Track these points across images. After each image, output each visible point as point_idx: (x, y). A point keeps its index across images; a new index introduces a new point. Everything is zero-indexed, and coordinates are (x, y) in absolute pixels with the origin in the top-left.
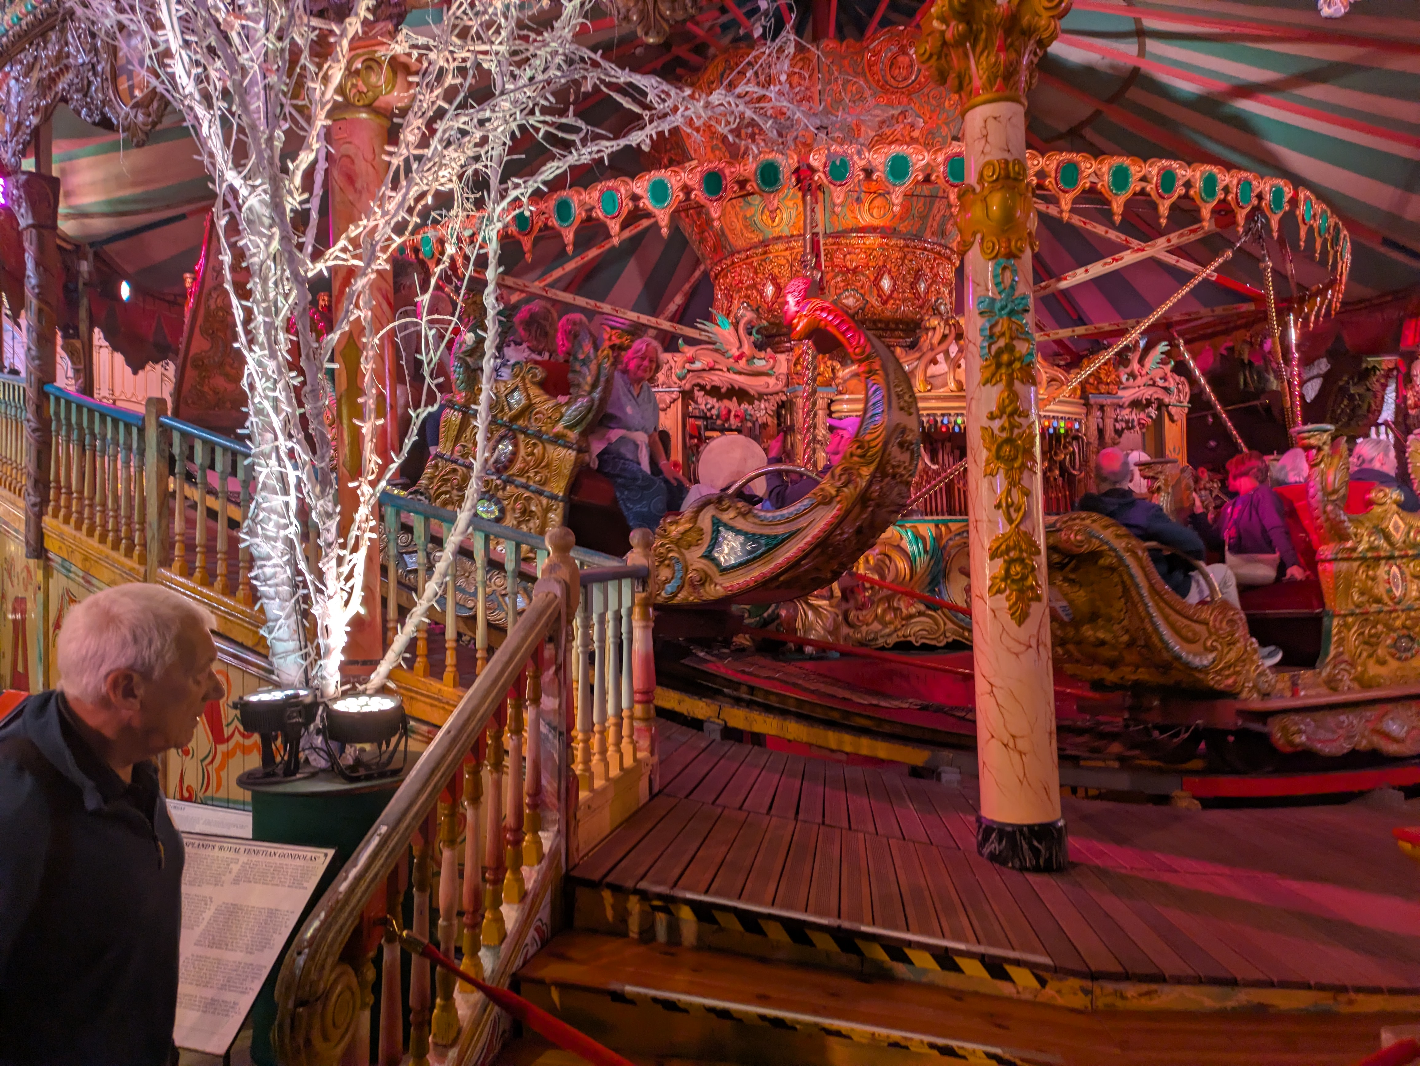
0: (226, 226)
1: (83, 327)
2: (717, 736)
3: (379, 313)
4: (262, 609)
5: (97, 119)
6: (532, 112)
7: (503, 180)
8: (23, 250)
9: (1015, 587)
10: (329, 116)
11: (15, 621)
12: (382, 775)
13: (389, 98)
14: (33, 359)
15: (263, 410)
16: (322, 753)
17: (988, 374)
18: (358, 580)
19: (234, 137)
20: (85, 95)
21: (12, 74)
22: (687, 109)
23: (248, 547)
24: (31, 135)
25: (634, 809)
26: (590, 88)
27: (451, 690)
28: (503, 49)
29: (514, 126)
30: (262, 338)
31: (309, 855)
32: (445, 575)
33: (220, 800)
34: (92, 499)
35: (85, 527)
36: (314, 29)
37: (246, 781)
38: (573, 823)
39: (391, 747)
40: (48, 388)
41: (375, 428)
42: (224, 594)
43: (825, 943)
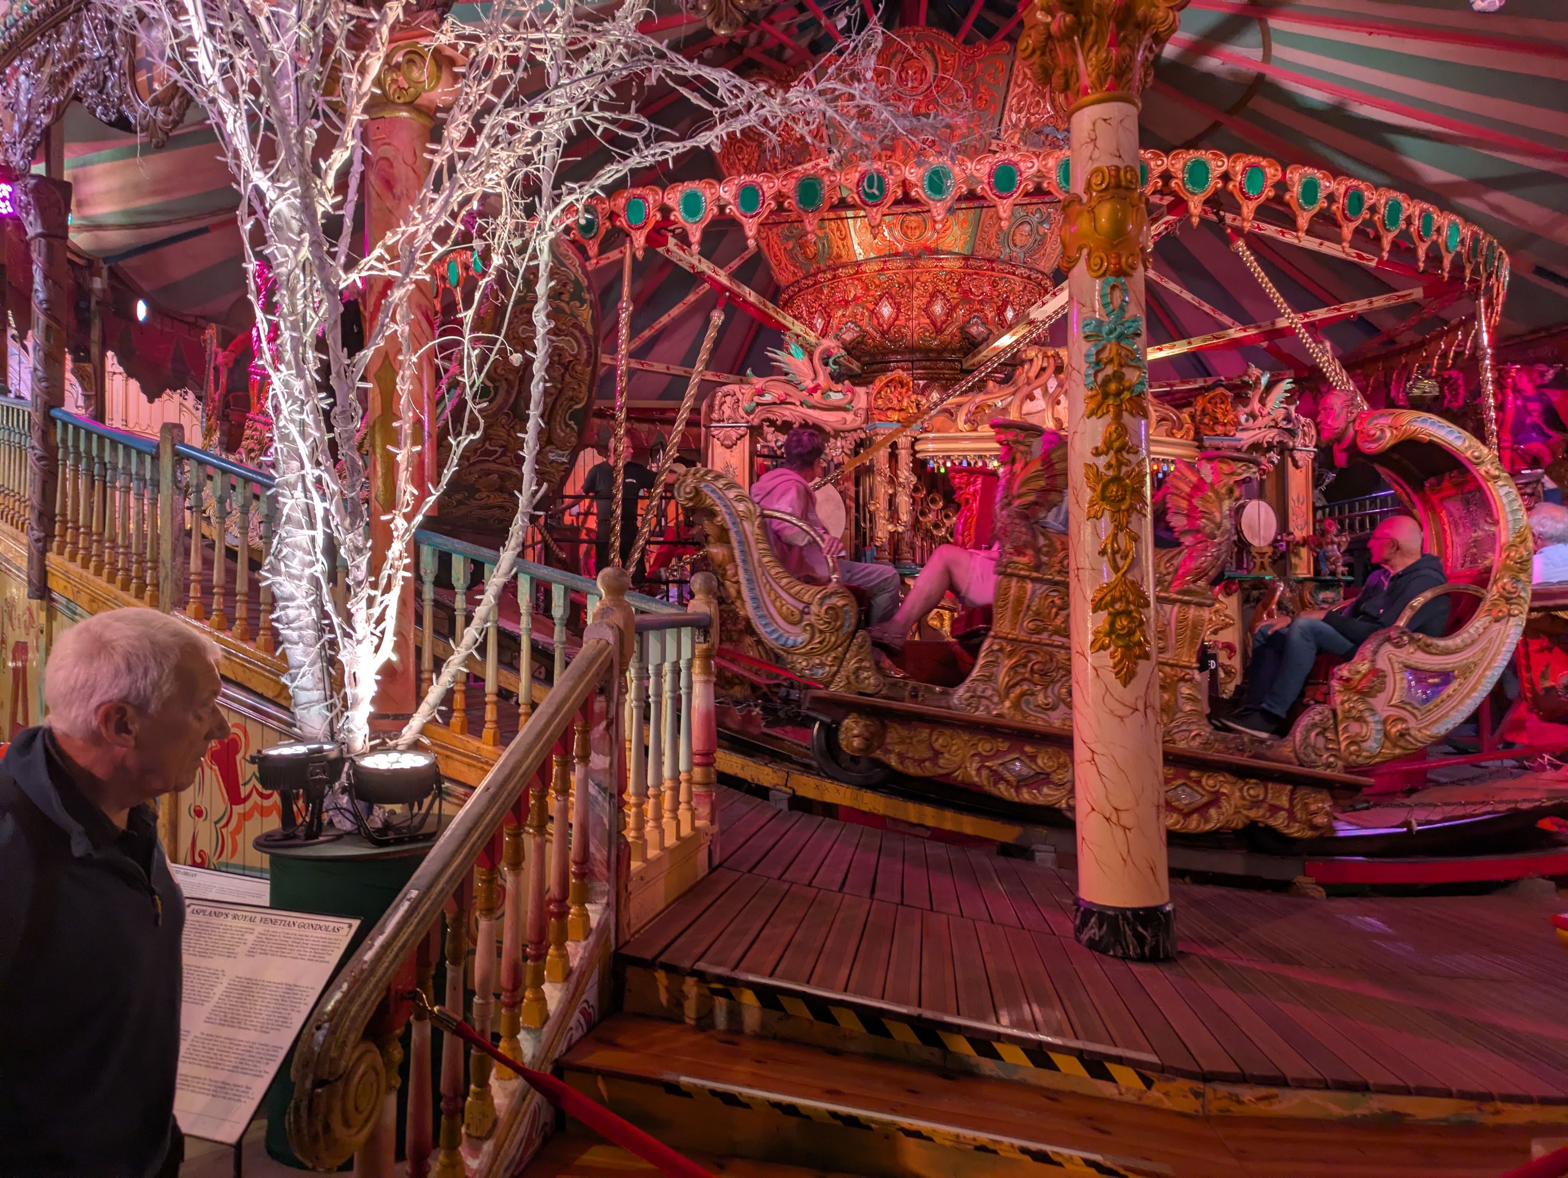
0: (251, 232)
1: (95, 350)
2: (784, 806)
3: (418, 332)
4: (284, 657)
5: (113, 118)
6: (589, 108)
7: (556, 186)
8: (30, 262)
9: (1120, 643)
10: (365, 110)
11: (15, 669)
12: (413, 839)
13: (432, 95)
14: (40, 380)
15: (288, 435)
16: (347, 815)
17: (1093, 406)
18: (390, 624)
19: (261, 133)
20: (101, 92)
21: (22, 69)
22: (762, 107)
23: (270, 586)
24: (41, 135)
25: (693, 882)
26: (654, 82)
27: (490, 748)
28: (559, 36)
29: (569, 122)
30: (288, 356)
31: (332, 925)
32: (486, 621)
33: (235, 866)
34: (101, 534)
35: (92, 565)
36: (352, 17)
37: (264, 843)
38: (624, 895)
39: (423, 811)
40: (54, 412)
41: (411, 455)
42: (243, 640)
43: (904, 1034)
